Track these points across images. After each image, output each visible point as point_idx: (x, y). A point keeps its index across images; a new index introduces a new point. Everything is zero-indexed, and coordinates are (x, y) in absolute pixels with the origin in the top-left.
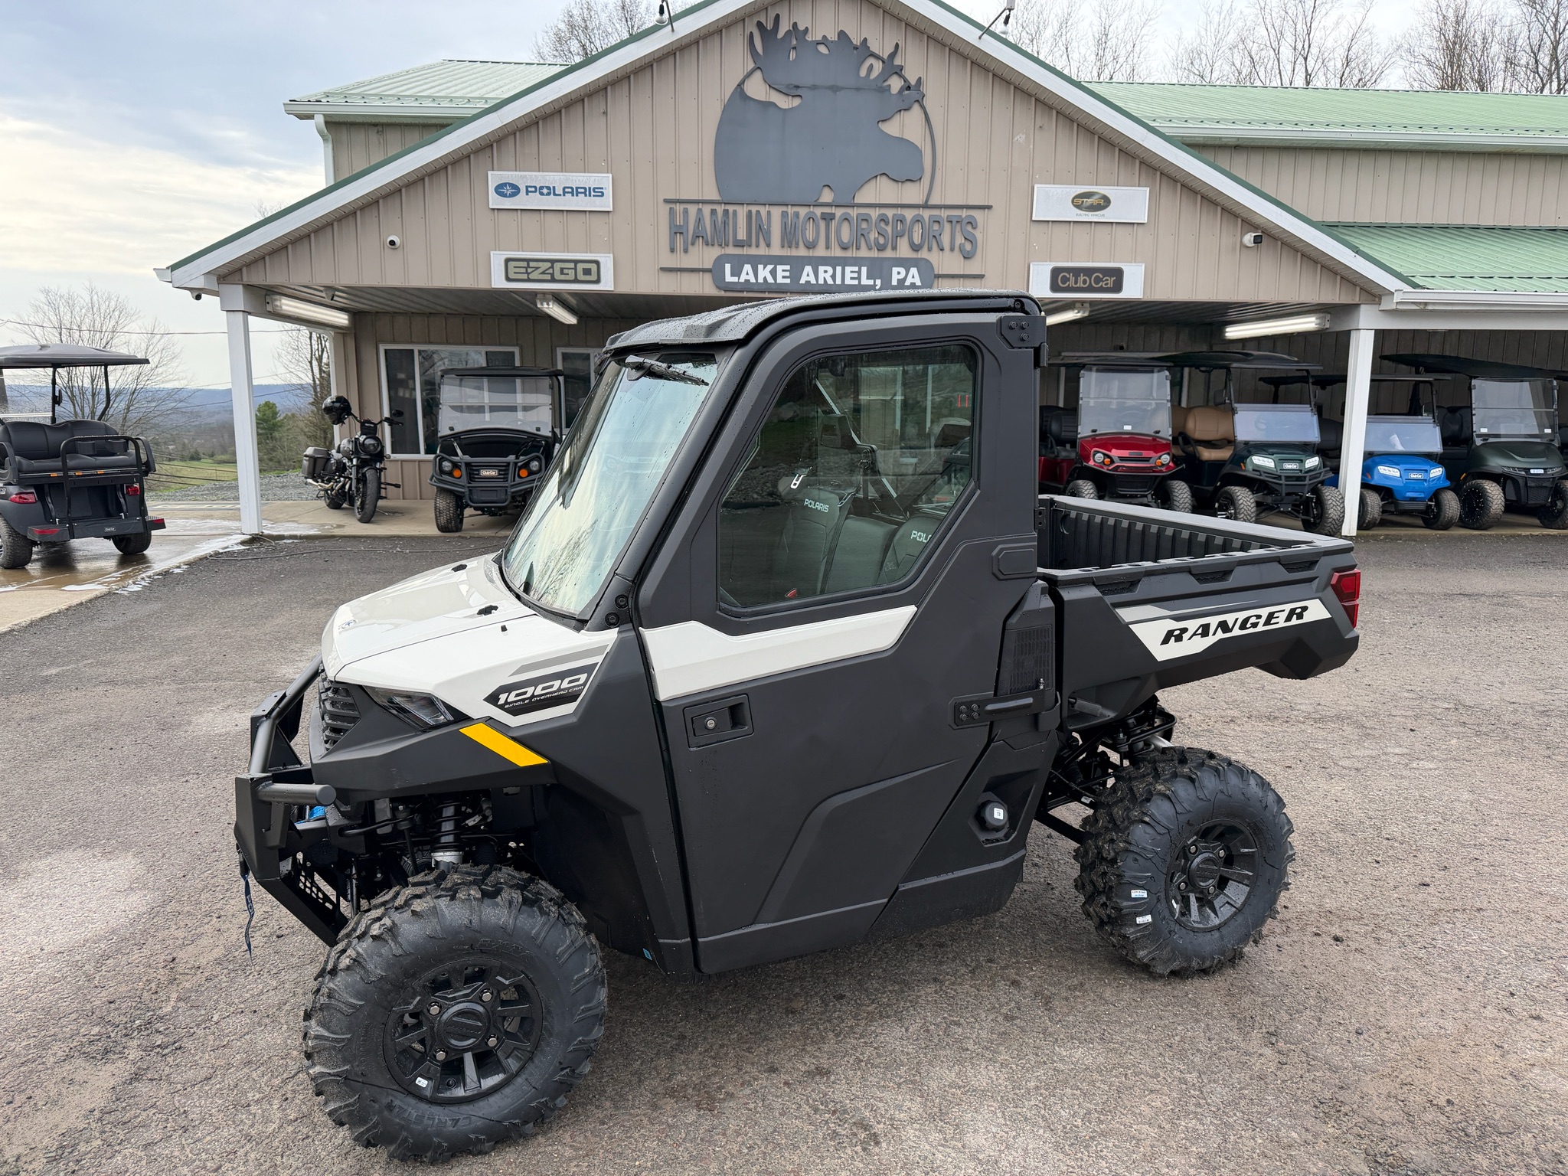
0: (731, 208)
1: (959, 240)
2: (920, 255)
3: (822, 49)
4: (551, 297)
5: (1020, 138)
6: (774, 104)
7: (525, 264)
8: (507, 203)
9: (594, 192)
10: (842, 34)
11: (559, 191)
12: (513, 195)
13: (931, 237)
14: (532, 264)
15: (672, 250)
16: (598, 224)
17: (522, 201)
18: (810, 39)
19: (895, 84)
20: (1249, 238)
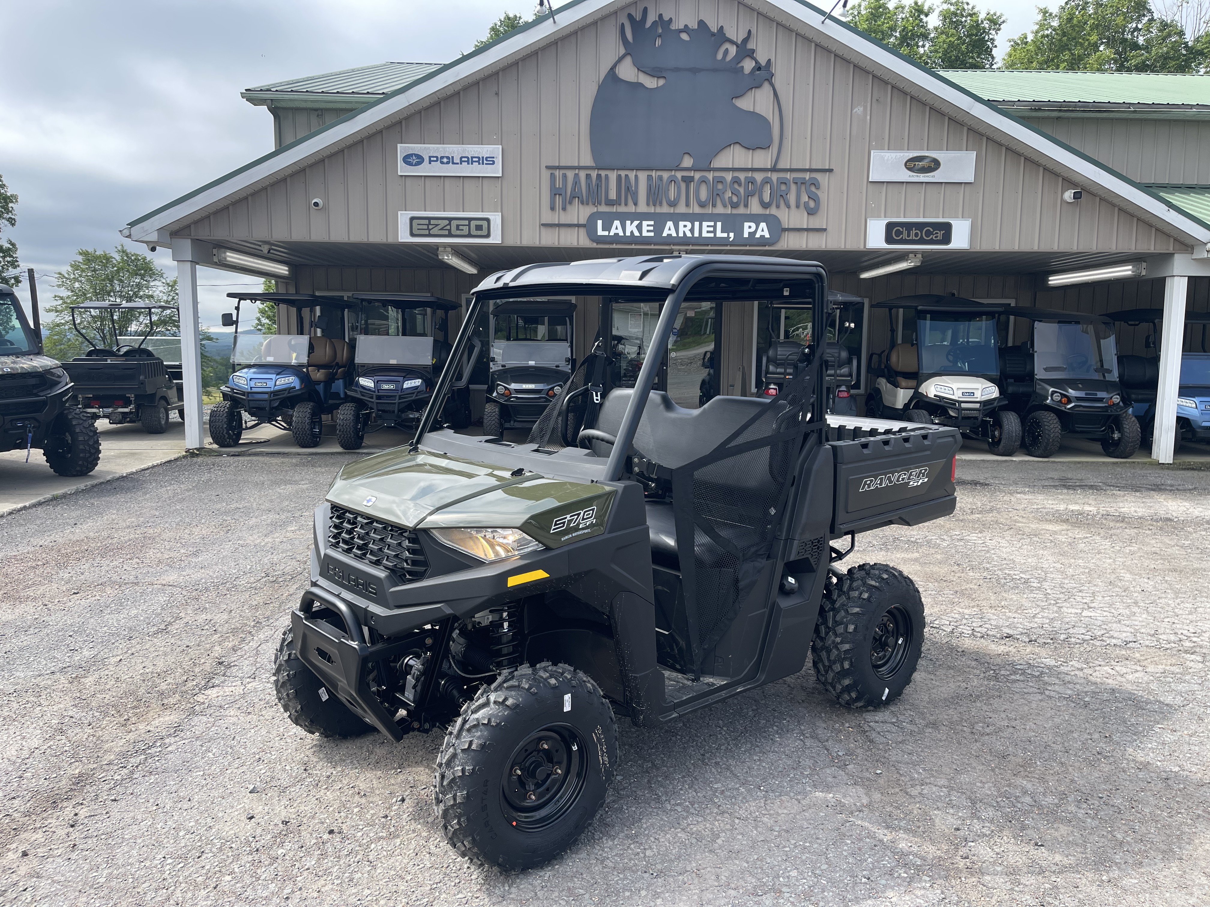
0: (603, 173)
1: (805, 198)
2: (767, 212)
3: (684, 36)
4: (450, 249)
6: (641, 85)
7: (427, 222)
8: (412, 171)
9: (487, 160)
10: (701, 23)
11: (457, 160)
12: (418, 164)
13: (778, 196)
14: (432, 222)
15: (553, 209)
16: (489, 188)
17: (424, 170)
18: (673, 28)
19: (748, 65)
20: (1069, 195)
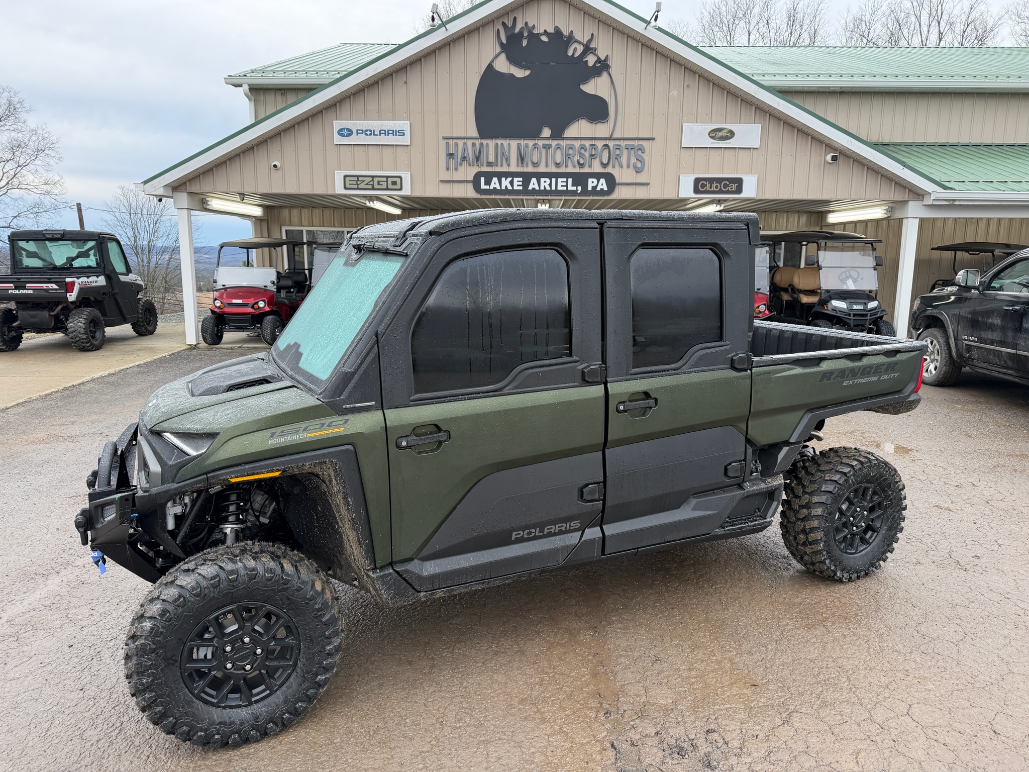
1: (633, 160)
2: (606, 170)
3: (545, 38)
4: (375, 198)
5: (674, 93)
6: (512, 75)
7: (356, 179)
8: (345, 141)
9: (399, 133)
10: (557, 29)
11: (377, 132)
12: (349, 135)
13: (614, 159)
14: (360, 179)
15: (448, 169)
16: (401, 153)
17: (353, 140)
18: (536, 32)
20: (829, 158)
